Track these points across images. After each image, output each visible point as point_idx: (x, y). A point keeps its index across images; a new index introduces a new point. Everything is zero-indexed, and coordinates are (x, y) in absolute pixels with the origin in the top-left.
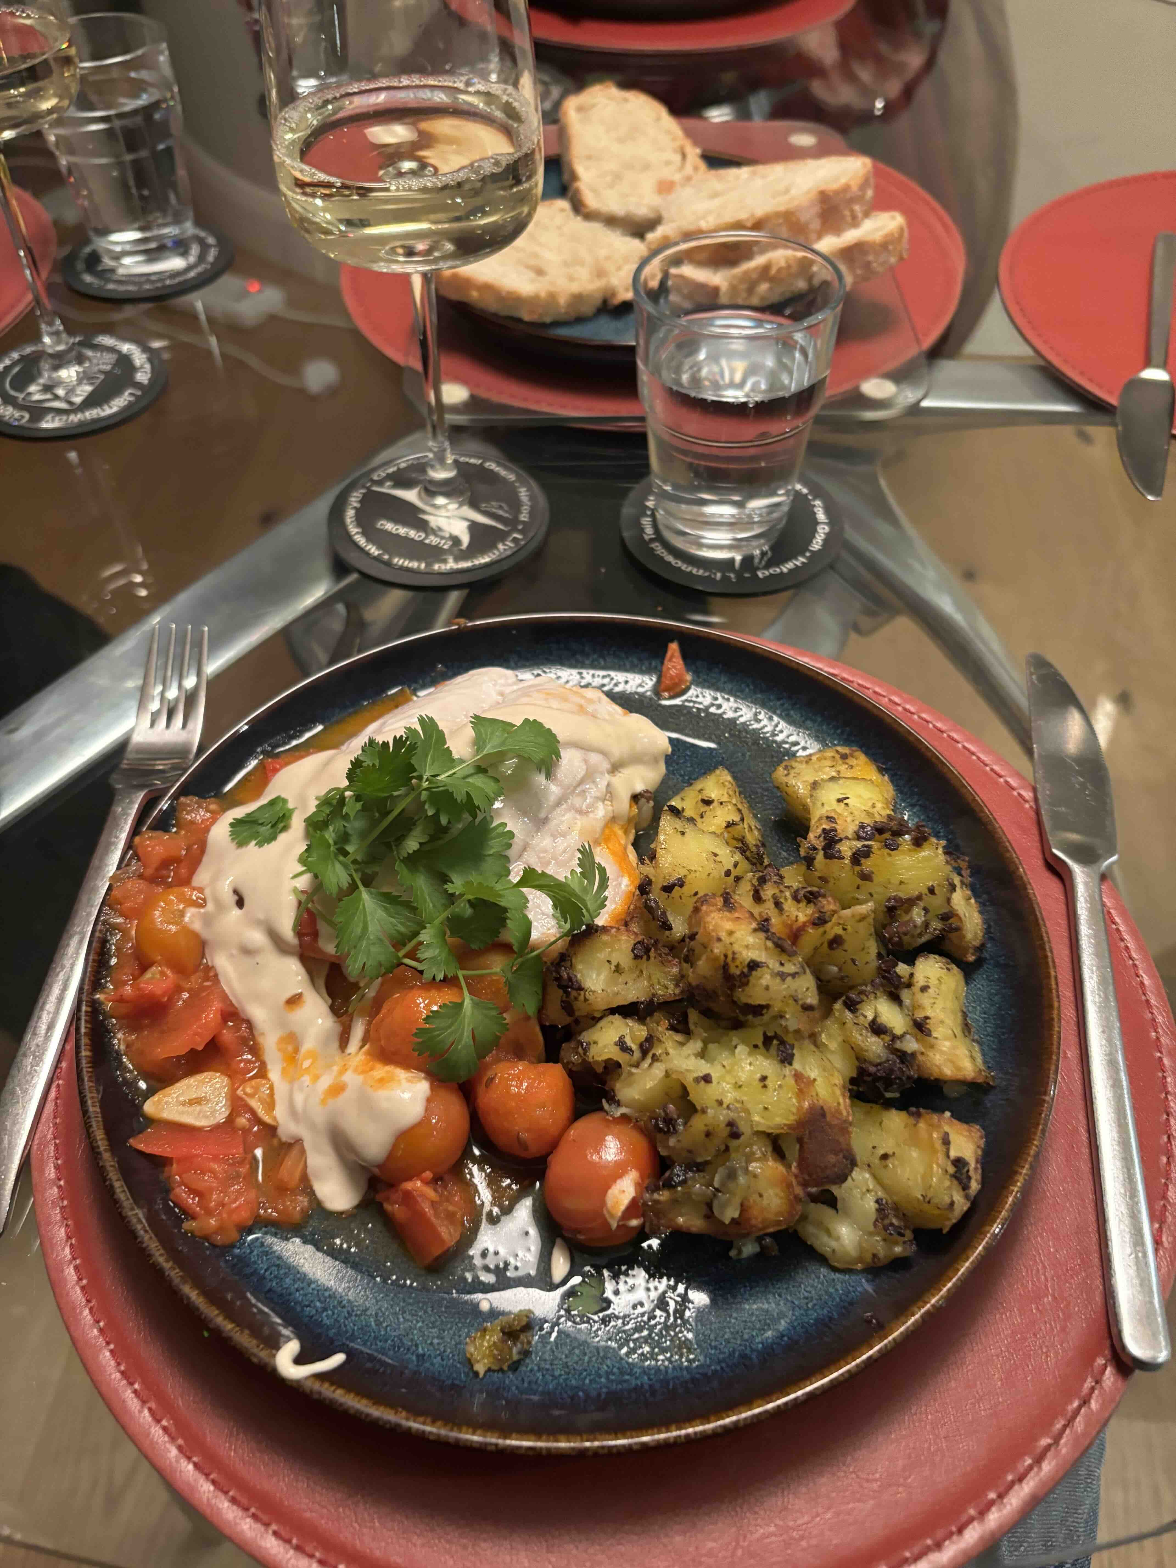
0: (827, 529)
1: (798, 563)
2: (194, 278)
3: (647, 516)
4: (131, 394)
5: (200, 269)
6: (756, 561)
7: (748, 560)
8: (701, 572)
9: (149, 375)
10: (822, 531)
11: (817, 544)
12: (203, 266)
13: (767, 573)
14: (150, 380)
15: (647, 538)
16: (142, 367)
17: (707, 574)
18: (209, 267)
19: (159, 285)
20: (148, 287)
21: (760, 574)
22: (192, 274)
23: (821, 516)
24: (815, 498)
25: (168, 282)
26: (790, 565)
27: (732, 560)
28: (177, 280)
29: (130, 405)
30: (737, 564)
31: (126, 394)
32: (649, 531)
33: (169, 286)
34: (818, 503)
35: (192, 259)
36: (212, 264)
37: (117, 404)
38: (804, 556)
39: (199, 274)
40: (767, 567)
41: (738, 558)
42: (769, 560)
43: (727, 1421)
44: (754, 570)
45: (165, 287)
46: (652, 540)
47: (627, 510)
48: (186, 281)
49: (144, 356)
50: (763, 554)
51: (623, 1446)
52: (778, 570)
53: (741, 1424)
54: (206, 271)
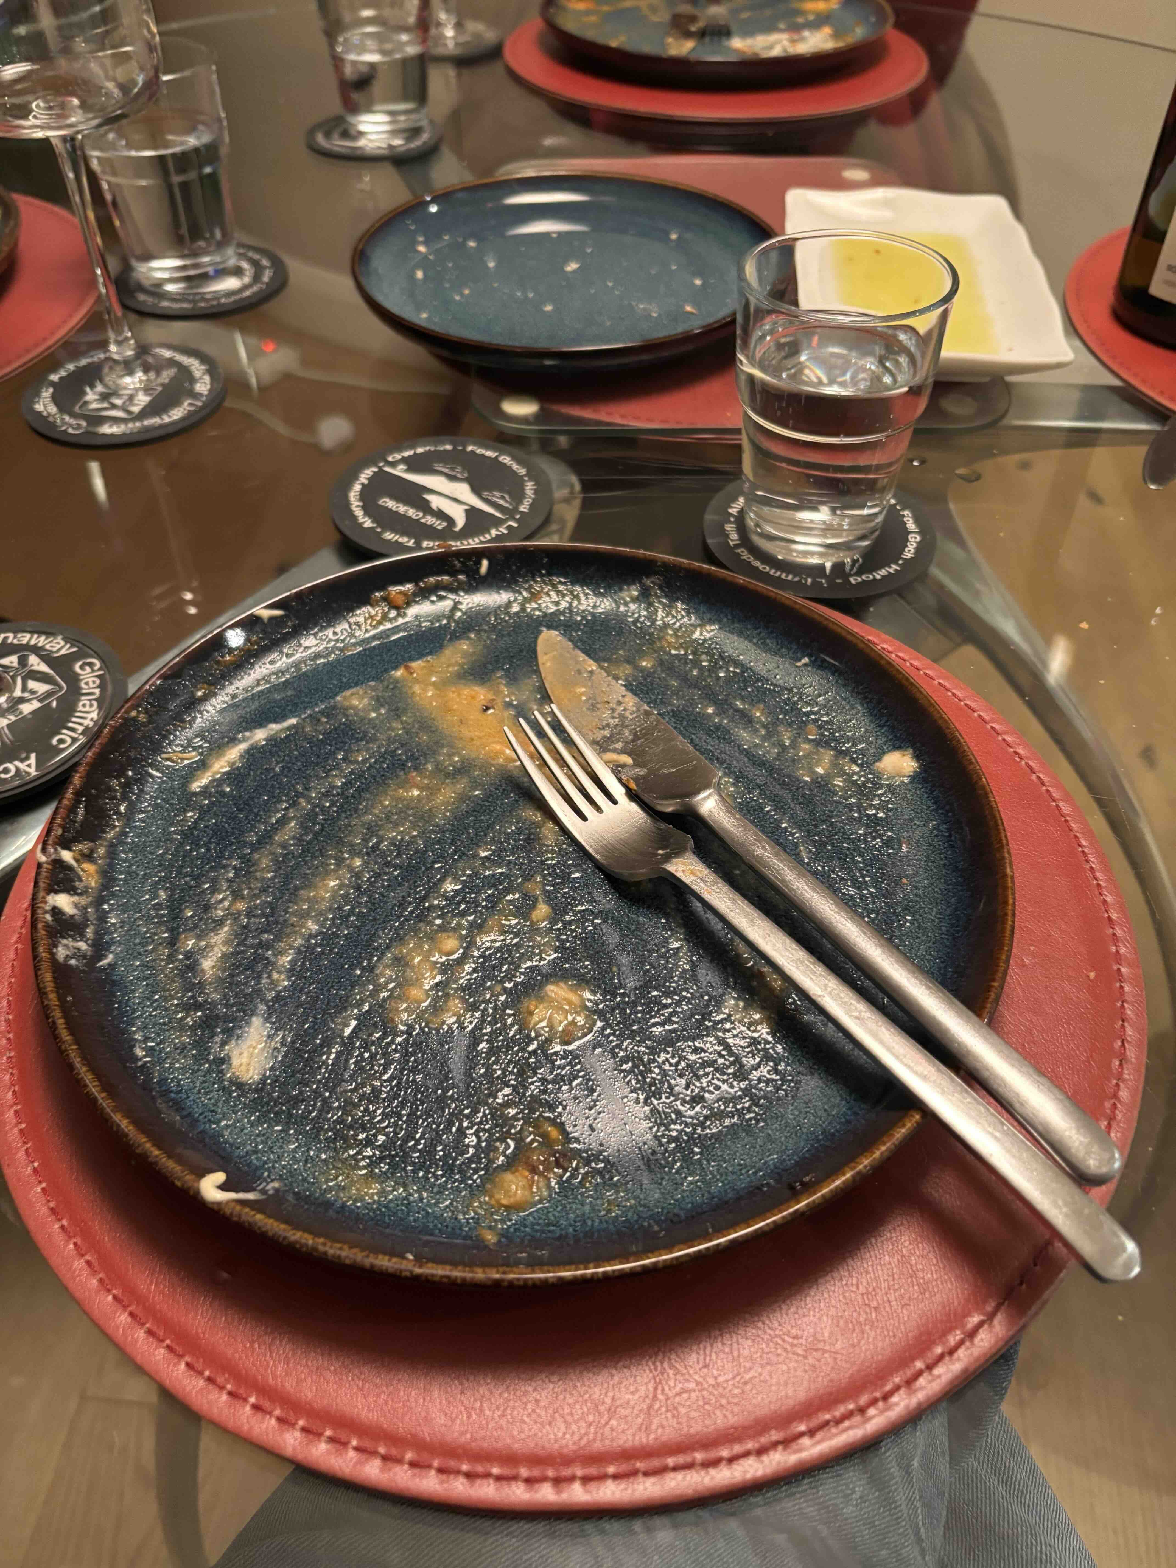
0: (918, 539)
1: (892, 571)
2: (249, 297)
3: (731, 522)
4: (190, 404)
5: (255, 289)
6: (848, 568)
7: (838, 567)
8: (790, 577)
9: (209, 387)
10: (914, 540)
11: (909, 552)
12: (259, 285)
13: (859, 579)
14: (210, 391)
15: (731, 543)
16: (201, 378)
17: (797, 579)
18: (264, 287)
19: (215, 303)
20: (203, 304)
21: (852, 580)
22: (248, 293)
23: (911, 526)
24: (903, 509)
25: (223, 300)
26: (883, 572)
27: (822, 567)
28: (232, 299)
29: (190, 414)
30: (828, 571)
31: (186, 404)
32: (734, 537)
33: (224, 304)
34: (906, 513)
35: (247, 280)
36: (267, 284)
37: (177, 414)
38: (896, 563)
39: (254, 294)
40: (859, 573)
41: (828, 565)
42: (861, 567)
43: (647, 1262)
44: (846, 576)
45: (219, 305)
46: (737, 546)
47: (709, 517)
48: (242, 300)
49: (203, 367)
50: (854, 562)
51: (540, 1279)
52: (871, 577)
53: (661, 1265)
54: (261, 290)
